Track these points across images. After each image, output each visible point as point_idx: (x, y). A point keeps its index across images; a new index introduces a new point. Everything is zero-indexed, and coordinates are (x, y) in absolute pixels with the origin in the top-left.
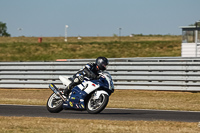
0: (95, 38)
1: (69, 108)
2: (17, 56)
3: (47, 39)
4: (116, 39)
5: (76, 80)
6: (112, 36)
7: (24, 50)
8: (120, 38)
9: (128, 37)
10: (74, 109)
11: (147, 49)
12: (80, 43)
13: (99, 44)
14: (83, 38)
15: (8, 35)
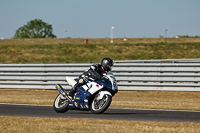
0: (141, 39)
1: (74, 108)
2: (63, 57)
3: (93, 40)
4: (162, 41)
5: (81, 81)
6: (158, 37)
7: (70, 52)
8: (166, 39)
9: (174, 38)
10: (78, 109)
11: (193, 51)
12: (126, 45)
13: (145, 45)
14: (129, 39)
15: (53, 36)
